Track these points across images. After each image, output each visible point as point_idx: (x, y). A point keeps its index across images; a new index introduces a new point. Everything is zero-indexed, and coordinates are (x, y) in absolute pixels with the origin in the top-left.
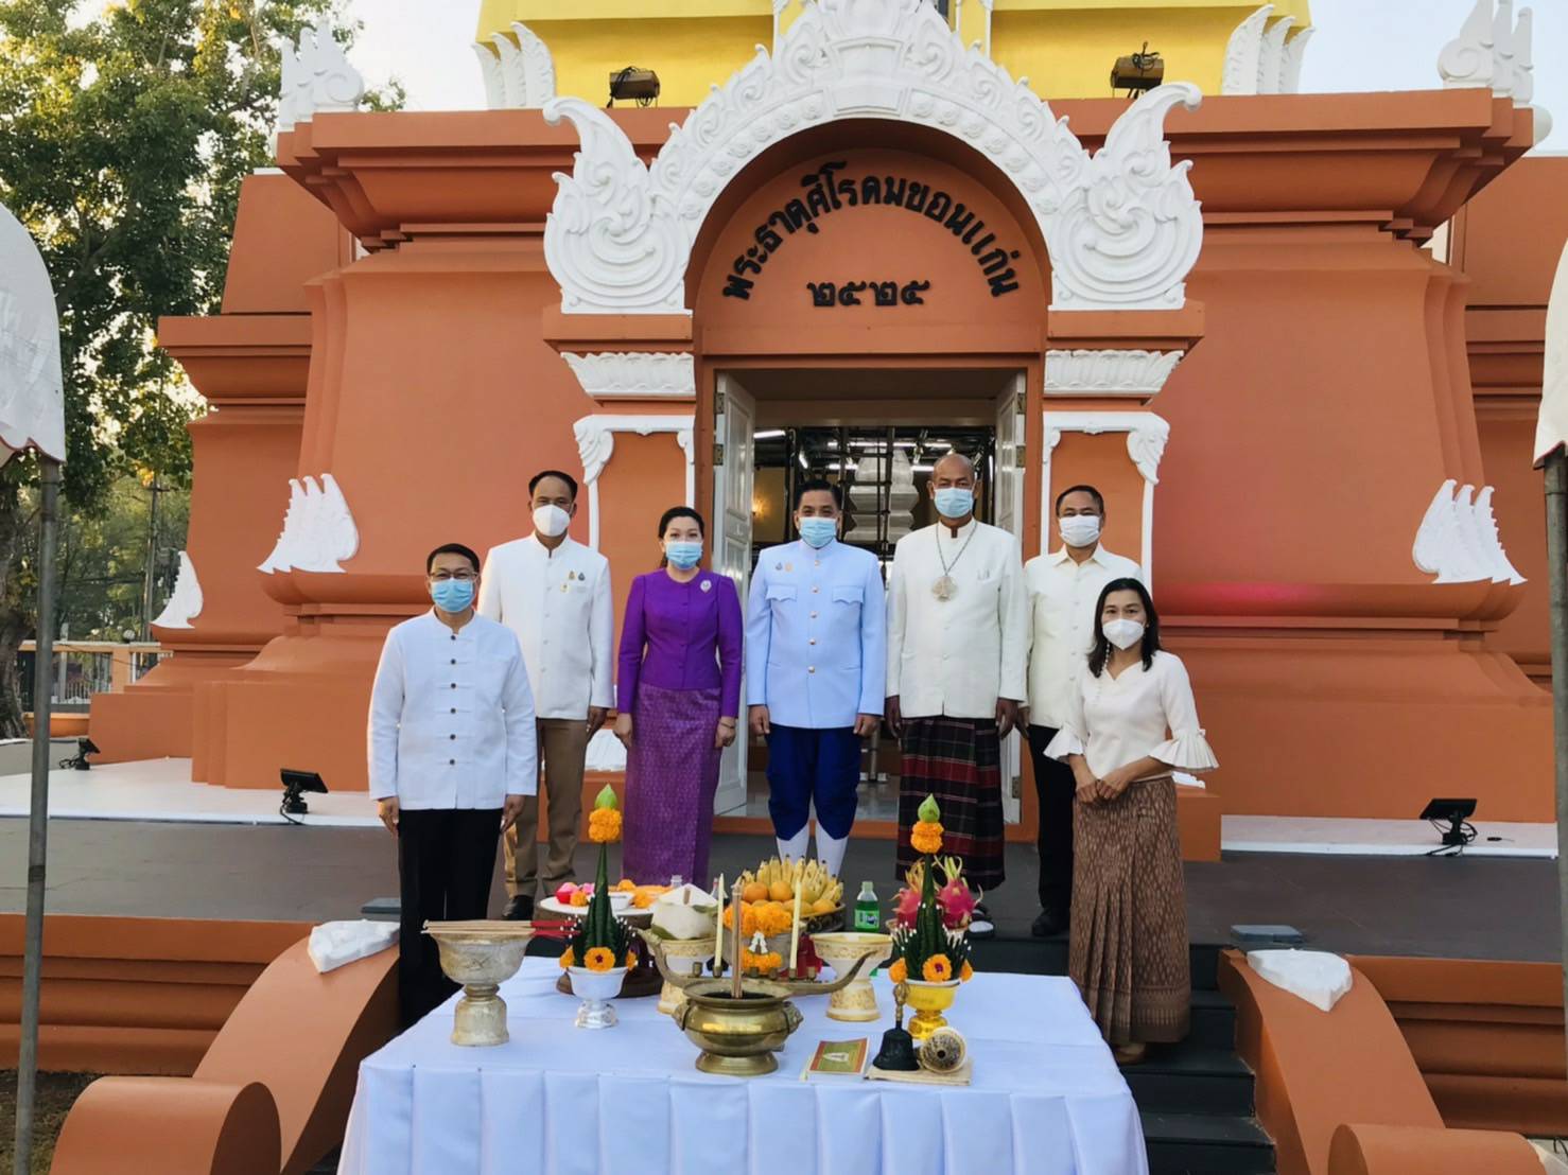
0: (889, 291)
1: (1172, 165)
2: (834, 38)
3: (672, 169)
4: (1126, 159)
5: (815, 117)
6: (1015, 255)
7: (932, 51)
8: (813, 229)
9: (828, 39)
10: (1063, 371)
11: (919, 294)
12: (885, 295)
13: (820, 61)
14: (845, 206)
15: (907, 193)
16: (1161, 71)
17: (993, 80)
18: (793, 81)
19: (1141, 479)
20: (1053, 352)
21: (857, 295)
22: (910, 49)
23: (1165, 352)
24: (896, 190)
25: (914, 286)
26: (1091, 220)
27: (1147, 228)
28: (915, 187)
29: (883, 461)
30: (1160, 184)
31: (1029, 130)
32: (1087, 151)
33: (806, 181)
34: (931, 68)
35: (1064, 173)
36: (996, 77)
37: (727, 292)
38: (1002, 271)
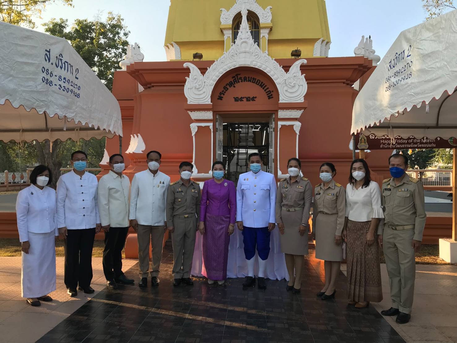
0: (249, 98)
1: (302, 75)
2: (238, 51)
3: (208, 76)
4: (293, 74)
5: (235, 66)
6: (273, 91)
7: (257, 53)
8: (234, 87)
9: (237, 51)
10: (282, 114)
11: (255, 99)
12: (248, 99)
13: (236, 55)
14: (240, 82)
15: (252, 80)
16: (301, 53)
17: (268, 59)
18: (230, 59)
19: (296, 134)
20: (280, 110)
21: (243, 99)
22: (252, 53)
23: (300, 110)
24: (250, 79)
25: (254, 97)
26: (287, 85)
27: (297, 87)
28: (253, 79)
29: (247, 129)
30: (299, 79)
31: (275, 68)
32: (286, 72)
33: (233, 77)
34: (256, 57)
35: (281, 77)
36: (269, 59)
37: (218, 99)
38: (270, 95)
